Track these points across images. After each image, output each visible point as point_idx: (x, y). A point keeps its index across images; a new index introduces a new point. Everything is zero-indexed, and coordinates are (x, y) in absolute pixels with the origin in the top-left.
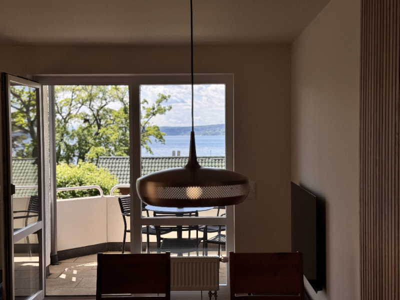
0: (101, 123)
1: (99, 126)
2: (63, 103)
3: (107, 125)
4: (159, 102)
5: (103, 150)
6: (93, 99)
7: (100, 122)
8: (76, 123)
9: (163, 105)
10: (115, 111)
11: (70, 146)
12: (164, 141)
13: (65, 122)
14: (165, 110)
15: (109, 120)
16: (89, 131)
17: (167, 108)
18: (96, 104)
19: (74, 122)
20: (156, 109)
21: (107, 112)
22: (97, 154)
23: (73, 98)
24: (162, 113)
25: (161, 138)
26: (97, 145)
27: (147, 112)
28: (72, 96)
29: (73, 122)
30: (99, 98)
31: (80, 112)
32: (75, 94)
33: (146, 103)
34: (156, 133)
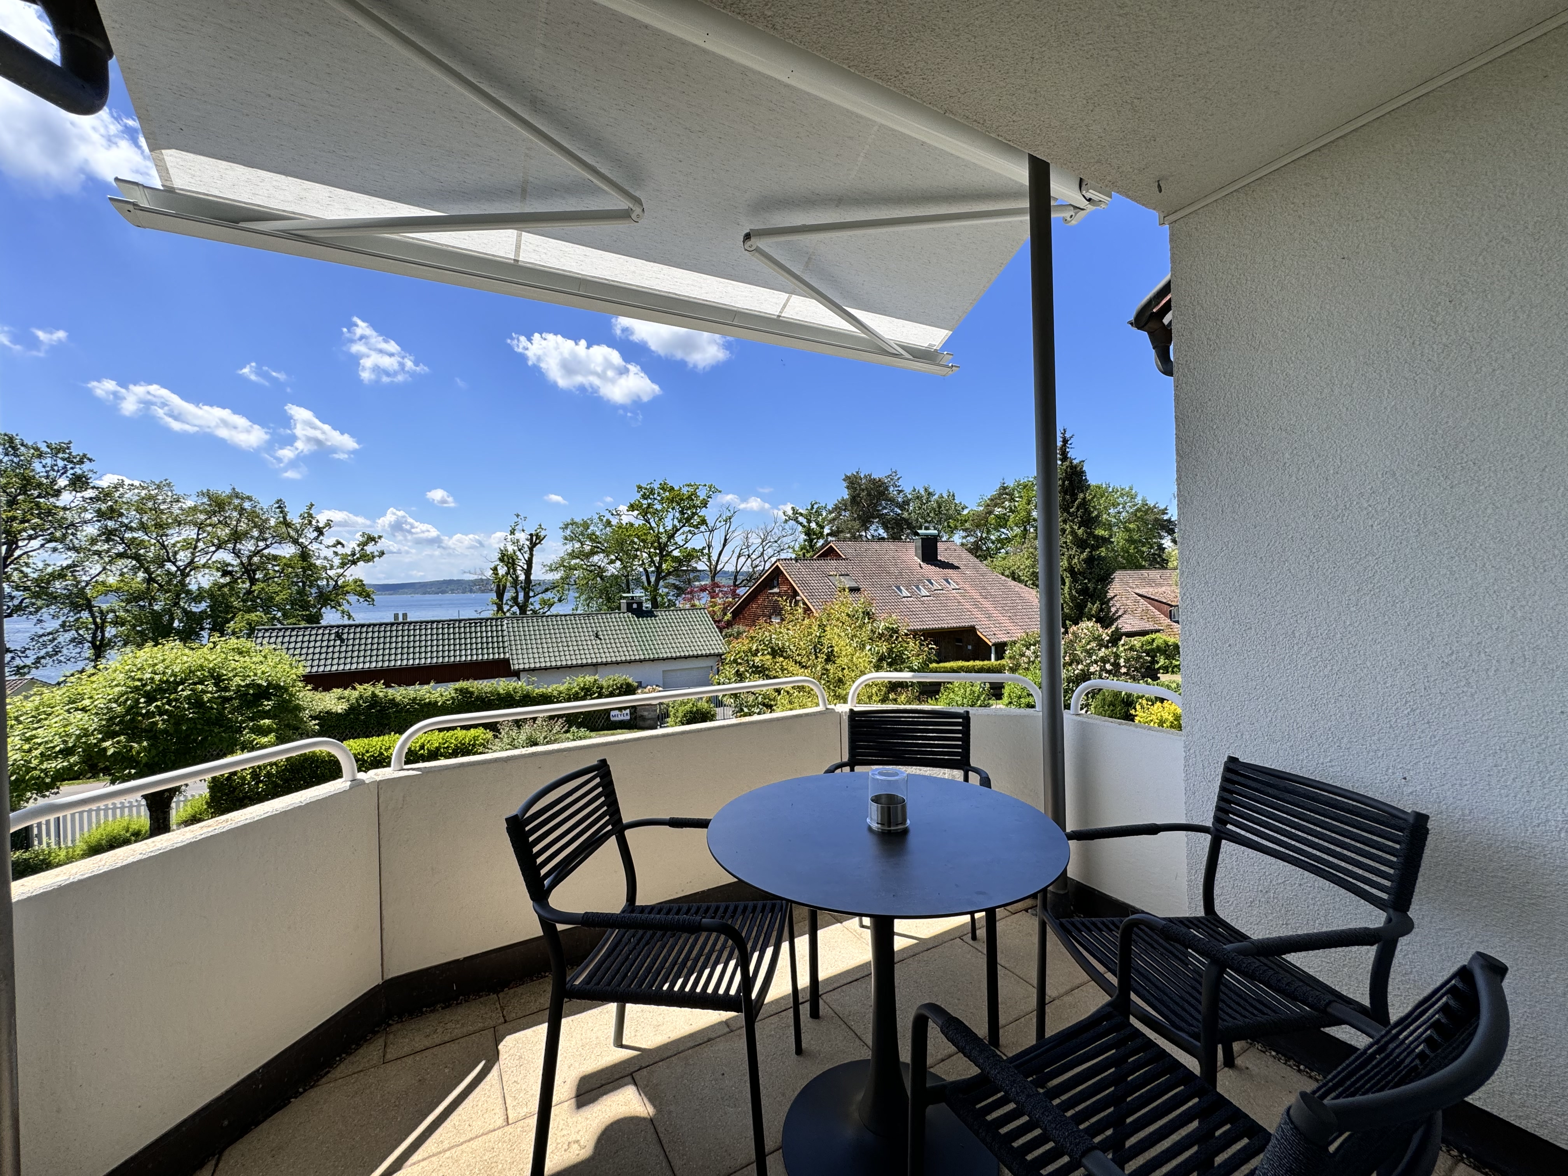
0: (257, 577)
1: (253, 581)
2: (179, 545)
3: (268, 579)
4: (363, 544)
5: (261, 617)
6: (241, 540)
7: (255, 574)
8: (207, 576)
9: (370, 548)
10: (284, 557)
11: (194, 613)
12: (373, 600)
13: (182, 574)
14: (373, 557)
15: (270, 572)
16: (232, 589)
17: (376, 553)
18: (247, 547)
19: (203, 576)
20: (358, 555)
21: (268, 559)
22: (250, 624)
23: (200, 537)
24: (368, 561)
25: (368, 596)
26: (249, 611)
27: (342, 559)
28: (198, 534)
29: (199, 576)
30: (252, 537)
31: (214, 559)
32: (204, 532)
33: (339, 546)
34: (358, 589)
